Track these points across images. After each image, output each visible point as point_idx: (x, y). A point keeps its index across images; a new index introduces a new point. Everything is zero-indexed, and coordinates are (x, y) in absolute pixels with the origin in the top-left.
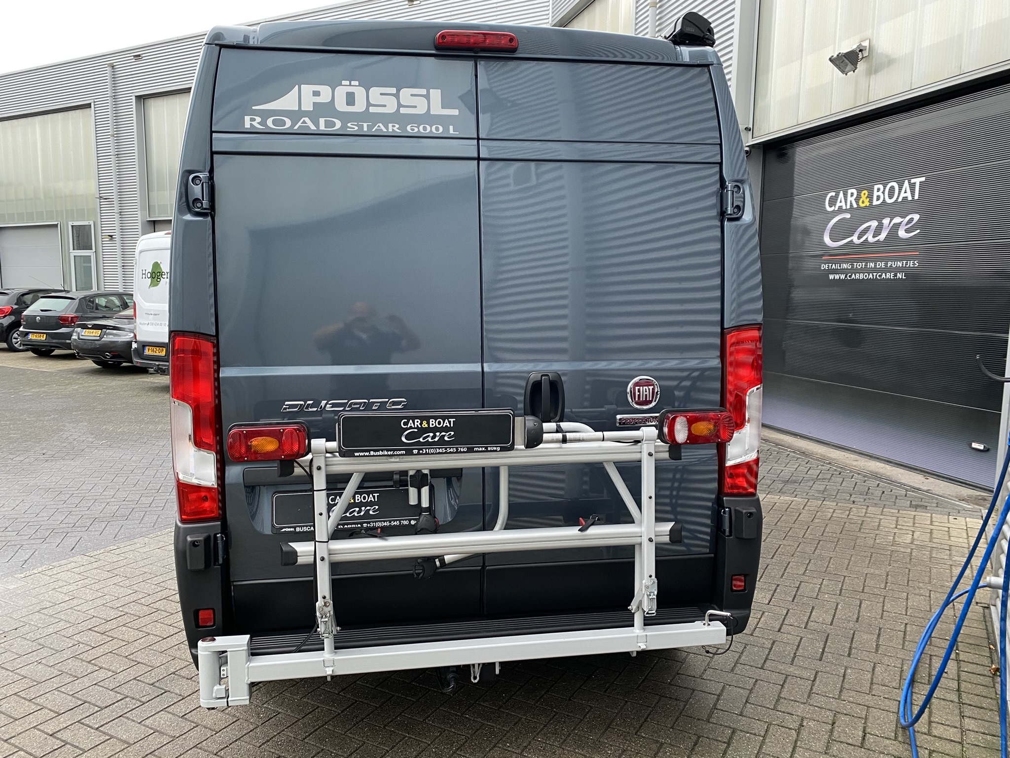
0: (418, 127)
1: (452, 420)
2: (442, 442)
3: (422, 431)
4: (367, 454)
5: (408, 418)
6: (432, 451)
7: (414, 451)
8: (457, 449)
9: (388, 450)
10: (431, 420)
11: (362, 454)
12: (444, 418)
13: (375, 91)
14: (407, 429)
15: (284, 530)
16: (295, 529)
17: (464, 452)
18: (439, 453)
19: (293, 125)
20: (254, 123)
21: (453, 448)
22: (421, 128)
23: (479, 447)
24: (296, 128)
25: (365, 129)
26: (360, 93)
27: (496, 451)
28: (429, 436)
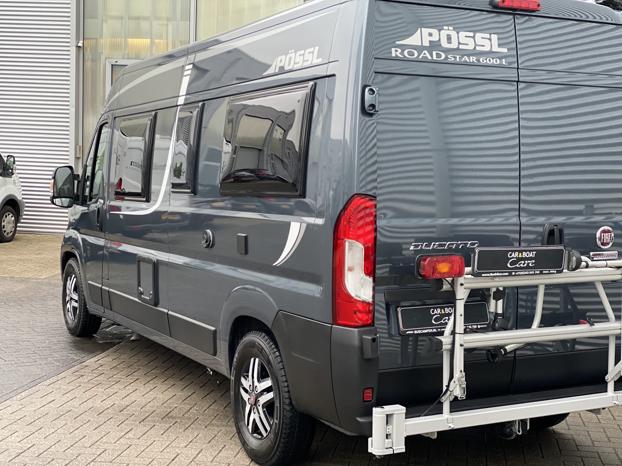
0: (486, 59)
1: (534, 253)
2: (528, 267)
3: (519, 259)
4: (488, 275)
5: (512, 251)
6: (522, 273)
7: (513, 273)
8: (535, 272)
9: (500, 272)
10: (524, 253)
11: (486, 275)
12: (530, 251)
13: (462, 34)
14: (511, 258)
15: (407, 333)
16: (414, 332)
17: (538, 274)
18: (526, 275)
19: (419, 56)
20: (398, 53)
21: (533, 271)
22: (488, 60)
23: (546, 271)
24: (420, 57)
25: (458, 60)
26: (454, 34)
27: (554, 273)
28: (521, 263)
